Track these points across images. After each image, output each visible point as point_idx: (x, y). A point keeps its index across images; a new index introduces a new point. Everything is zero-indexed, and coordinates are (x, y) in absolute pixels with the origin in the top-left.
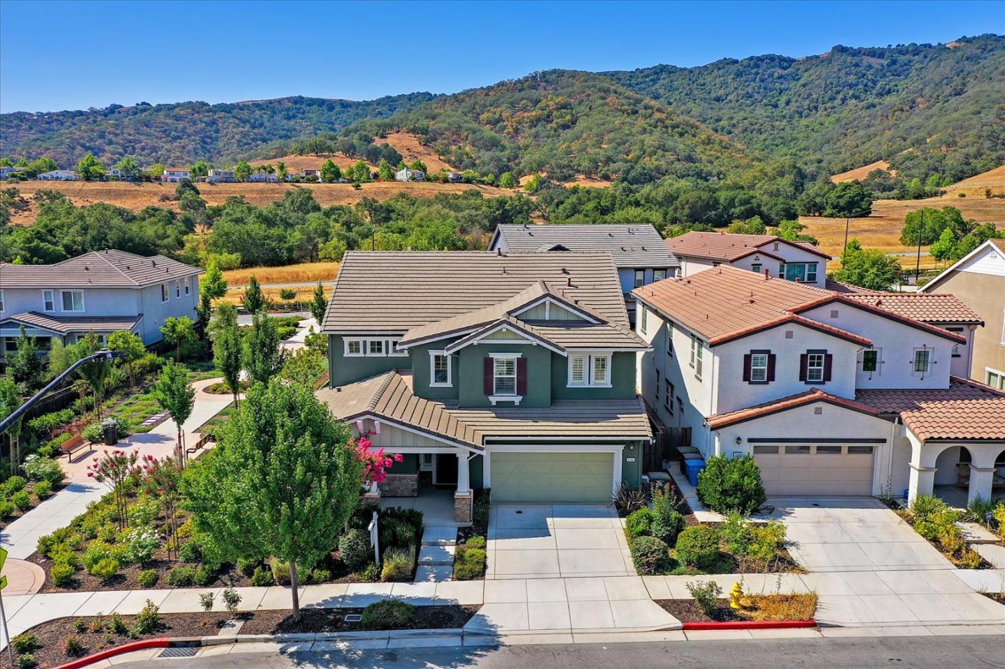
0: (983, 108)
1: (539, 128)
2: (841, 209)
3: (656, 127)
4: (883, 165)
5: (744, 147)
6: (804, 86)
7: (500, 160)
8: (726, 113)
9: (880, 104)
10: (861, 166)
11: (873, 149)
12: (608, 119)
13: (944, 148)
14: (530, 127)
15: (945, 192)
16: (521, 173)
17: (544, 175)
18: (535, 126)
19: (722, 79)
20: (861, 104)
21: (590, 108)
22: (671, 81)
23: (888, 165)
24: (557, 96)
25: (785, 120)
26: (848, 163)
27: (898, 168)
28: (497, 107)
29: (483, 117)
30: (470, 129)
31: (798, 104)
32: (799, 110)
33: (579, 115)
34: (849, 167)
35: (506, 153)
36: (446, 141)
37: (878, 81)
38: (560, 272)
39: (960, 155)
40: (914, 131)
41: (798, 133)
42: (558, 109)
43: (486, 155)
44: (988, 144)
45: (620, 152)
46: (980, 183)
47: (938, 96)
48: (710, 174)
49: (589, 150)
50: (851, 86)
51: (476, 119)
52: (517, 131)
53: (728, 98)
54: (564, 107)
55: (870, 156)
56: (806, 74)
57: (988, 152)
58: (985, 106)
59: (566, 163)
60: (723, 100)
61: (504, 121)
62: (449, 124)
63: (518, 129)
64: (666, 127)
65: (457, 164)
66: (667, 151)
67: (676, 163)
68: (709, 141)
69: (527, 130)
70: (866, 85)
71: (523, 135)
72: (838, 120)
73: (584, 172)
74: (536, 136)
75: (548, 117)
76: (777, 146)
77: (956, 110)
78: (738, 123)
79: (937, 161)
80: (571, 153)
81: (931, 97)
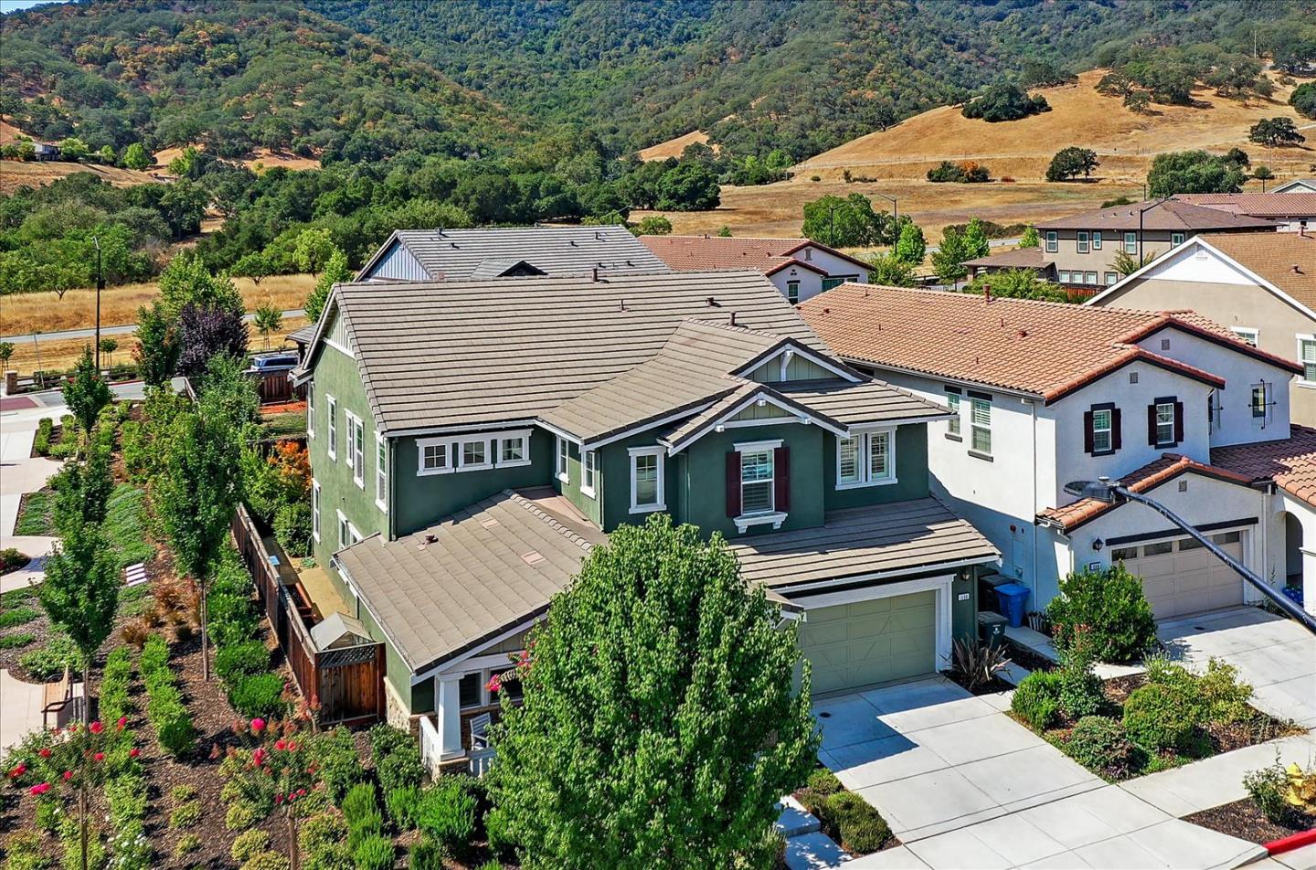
0: (812, 64)
1: (183, 71)
2: (681, 199)
3: (375, 75)
4: (701, 138)
5: (504, 110)
6: (578, 24)
7: (119, 123)
8: (471, 57)
9: (680, 53)
10: (670, 139)
11: (684, 115)
12: (300, 61)
13: (773, 116)
14: (167, 71)
15: (793, 175)
16: (157, 145)
17: (200, 147)
18: (176, 69)
19: (461, 8)
20: (656, 53)
21: (268, 43)
22: (386, 8)
23: (708, 138)
24: (211, 22)
25: (556, 72)
26: (653, 133)
27: (720, 142)
28: (106, 35)
29: (83, 50)
30: (59, 70)
31: (572, 49)
32: (574, 58)
33: (250, 53)
34: (655, 140)
35: (128, 111)
36: (14, 90)
37: (673, 22)
38: (704, 304)
39: (794, 124)
40: (732, 91)
41: (577, 90)
42: (213, 44)
43: (92, 115)
44: (824, 111)
45: (326, 114)
46: (833, 162)
47: (753, 46)
48: (467, 148)
49: (274, 109)
50: (640, 27)
51: (68, 51)
52: (143, 75)
53: (473, 37)
54: (224, 39)
55: (681, 125)
56: (579, 8)
57: (827, 121)
58: (814, 61)
59: (236, 129)
60: (465, 40)
61: (119, 59)
62: (20, 61)
63: (146, 73)
64: (392, 77)
65: (36, 129)
66: (398, 112)
67: (415, 131)
68: (455, 100)
69: (164, 74)
70: (659, 28)
71: (155, 82)
72: (629, 74)
73: (267, 145)
74: (179, 85)
75: (197, 54)
76: (550, 108)
77: (780, 65)
78: (491, 73)
79: (768, 133)
80: (244, 113)
81: (744, 47)
